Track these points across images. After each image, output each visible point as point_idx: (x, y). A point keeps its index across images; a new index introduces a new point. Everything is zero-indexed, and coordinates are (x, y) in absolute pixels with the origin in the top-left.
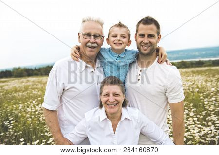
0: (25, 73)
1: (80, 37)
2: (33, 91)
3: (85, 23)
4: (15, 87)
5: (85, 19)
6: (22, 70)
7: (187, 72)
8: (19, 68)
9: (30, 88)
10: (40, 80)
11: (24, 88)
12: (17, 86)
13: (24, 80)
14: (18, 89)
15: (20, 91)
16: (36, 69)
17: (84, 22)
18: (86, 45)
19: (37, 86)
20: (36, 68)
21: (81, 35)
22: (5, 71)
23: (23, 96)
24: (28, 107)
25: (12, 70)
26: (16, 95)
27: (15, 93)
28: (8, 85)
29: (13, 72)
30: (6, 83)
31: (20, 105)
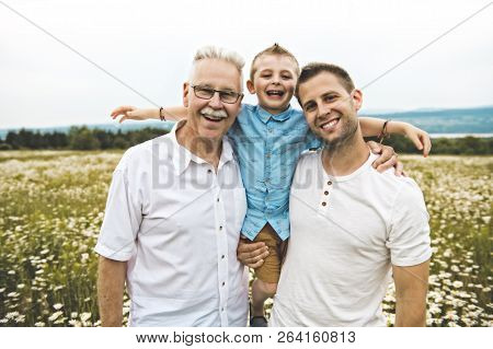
0: (96, 141)
1: (186, 93)
3: (202, 62)
4: (69, 172)
5: (203, 53)
6: (89, 134)
7: (476, 167)
8: (84, 128)
9: (101, 177)
11: (89, 176)
12: (74, 171)
13: (91, 156)
14: (75, 179)
15: (78, 183)
16: (120, 133)
17: (199, 58)
18: (199, 112)
20: (120, 131)
21: (191, 90)
22: (52, 133)
23: (82, 196)
24: (87, 226)
25: (67, 133)
26: (68, 192)
27: (68, 187)
28: (54, 166)
29: (70, 137)
30: (52, 162)
31: (72, 219)
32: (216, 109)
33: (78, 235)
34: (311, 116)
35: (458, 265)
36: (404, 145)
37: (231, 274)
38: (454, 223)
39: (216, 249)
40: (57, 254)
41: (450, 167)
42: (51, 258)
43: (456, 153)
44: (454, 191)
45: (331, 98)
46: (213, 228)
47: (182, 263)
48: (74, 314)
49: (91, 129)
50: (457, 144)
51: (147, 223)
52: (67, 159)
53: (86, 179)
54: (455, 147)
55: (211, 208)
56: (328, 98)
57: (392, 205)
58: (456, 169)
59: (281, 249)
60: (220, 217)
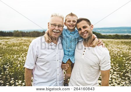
0: (21, 34)
1: (49, 25)
2: (24, 46)
3: (53, 17)
6: (19, 33)
7: (118, 42)
8: (17, 31)
9: (22, 44)
10: (29, 40)
12: (15, 42)
13: (20, 38)
14: (15, 44)
15: (16, 46)
18: (52, 31)
19: (27, 43)
20: (27, 32)
22: (9, 32)
23: (17, 49)
24: (19, 57)
25: (13, 32)
26: (14, 48)
27: (14, 47)
28: (10, 41)
29: (14, 33)
30: (9, 40)
31: (15, 55)
32: (57, 30)
33: (17, 59)
34: (80, 32)
35: (114, 67)
36: (100, 36)
37: (60, 72)
38: (113, 56)
39: (56, 66)
40: (11, 65)
41: (112, 42)
42: (10, 66)
43: (113, 38)
44: (113, 48)
45: (85, 27)
46: (56, 61)
47: (48, 70)
48: (17, 81)
49: (19, 31)
50: (113, 36)
51: (38, 59)
52: (13, 39)
53: (18, 44)
54: (113, 37)
55: (55, 56)
56: (84, 27)
57: (101, 55)
58: (113, 43)
59: (72, 65)
60: (57, 58)
